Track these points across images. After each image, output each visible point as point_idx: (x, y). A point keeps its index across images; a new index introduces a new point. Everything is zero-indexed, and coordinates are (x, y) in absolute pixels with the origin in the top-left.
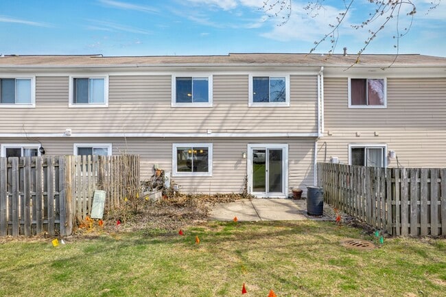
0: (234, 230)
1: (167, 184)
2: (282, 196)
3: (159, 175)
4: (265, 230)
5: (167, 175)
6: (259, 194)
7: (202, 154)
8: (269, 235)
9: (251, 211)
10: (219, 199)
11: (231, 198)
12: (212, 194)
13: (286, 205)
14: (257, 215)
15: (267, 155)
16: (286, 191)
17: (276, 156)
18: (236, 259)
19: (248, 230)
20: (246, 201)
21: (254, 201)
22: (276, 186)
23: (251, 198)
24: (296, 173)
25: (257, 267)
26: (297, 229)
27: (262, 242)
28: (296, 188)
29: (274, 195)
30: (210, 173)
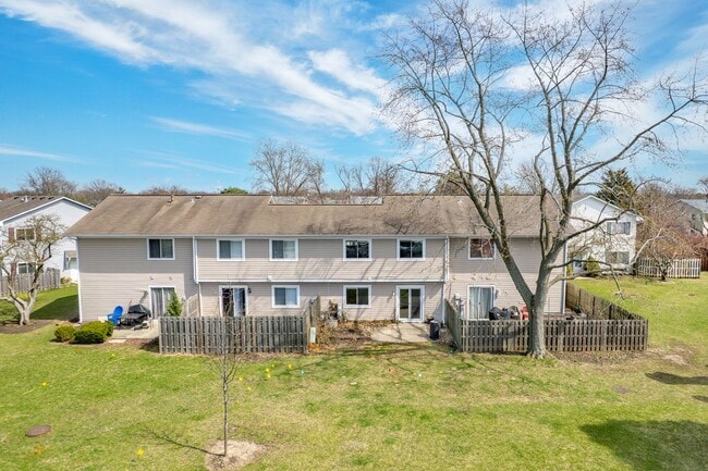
0: (386, 348)
1: (340, 314)
2: (419, 322)
3: (334, 308)
4: (402, 348)
5: (340, 308)
6: (404, 320)
7: (364, 293)
8: (404, 351)
9: (396, 335)
10: (376, 324)
11: (385, 323)
12: (372, 319)
13: (420, 329)
14: (400, 338)
15: (410, 292)
16: (423, 318)
17: (416, 293)
18: (386, 362)
19: (394, 347)
20: (395, 326)
21: (400, 326)
22: (416, 313)
23: (398, 323)
24: (430, 305)
25: (395, 364)
26: (419, 347)
27: (398, 354)
28: (430, 316)
29: (414, 320)
30: (370, 306)
